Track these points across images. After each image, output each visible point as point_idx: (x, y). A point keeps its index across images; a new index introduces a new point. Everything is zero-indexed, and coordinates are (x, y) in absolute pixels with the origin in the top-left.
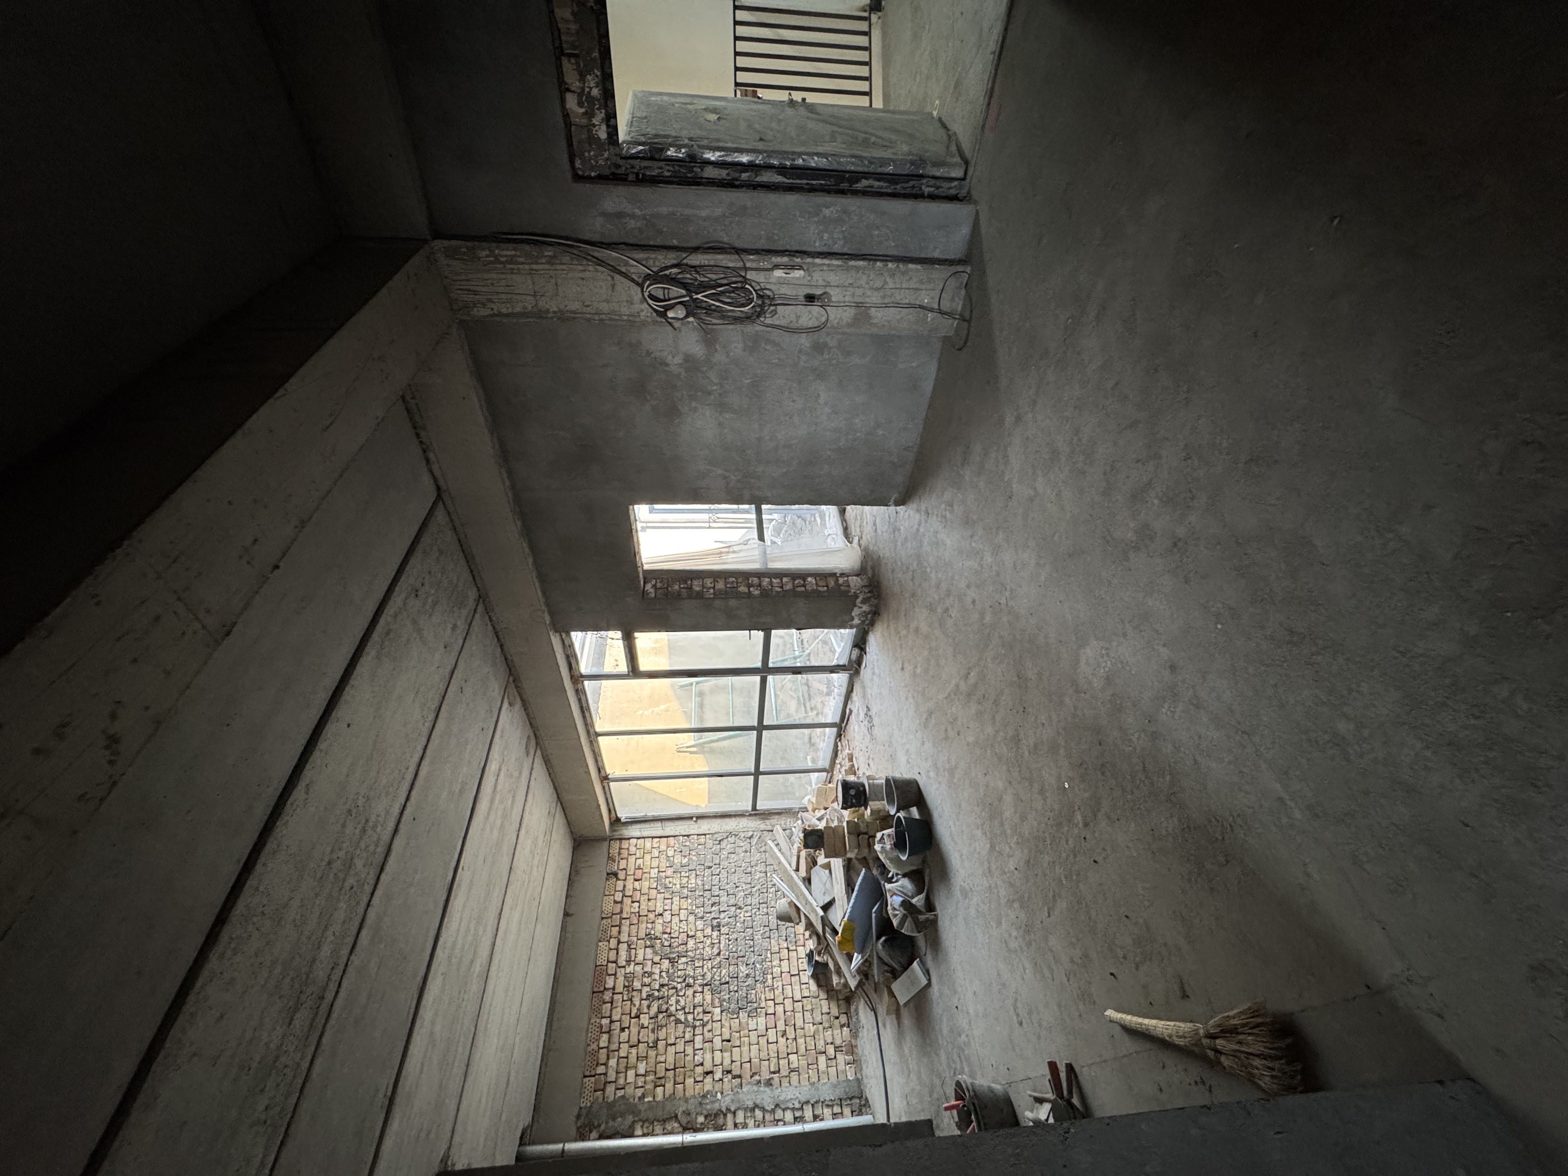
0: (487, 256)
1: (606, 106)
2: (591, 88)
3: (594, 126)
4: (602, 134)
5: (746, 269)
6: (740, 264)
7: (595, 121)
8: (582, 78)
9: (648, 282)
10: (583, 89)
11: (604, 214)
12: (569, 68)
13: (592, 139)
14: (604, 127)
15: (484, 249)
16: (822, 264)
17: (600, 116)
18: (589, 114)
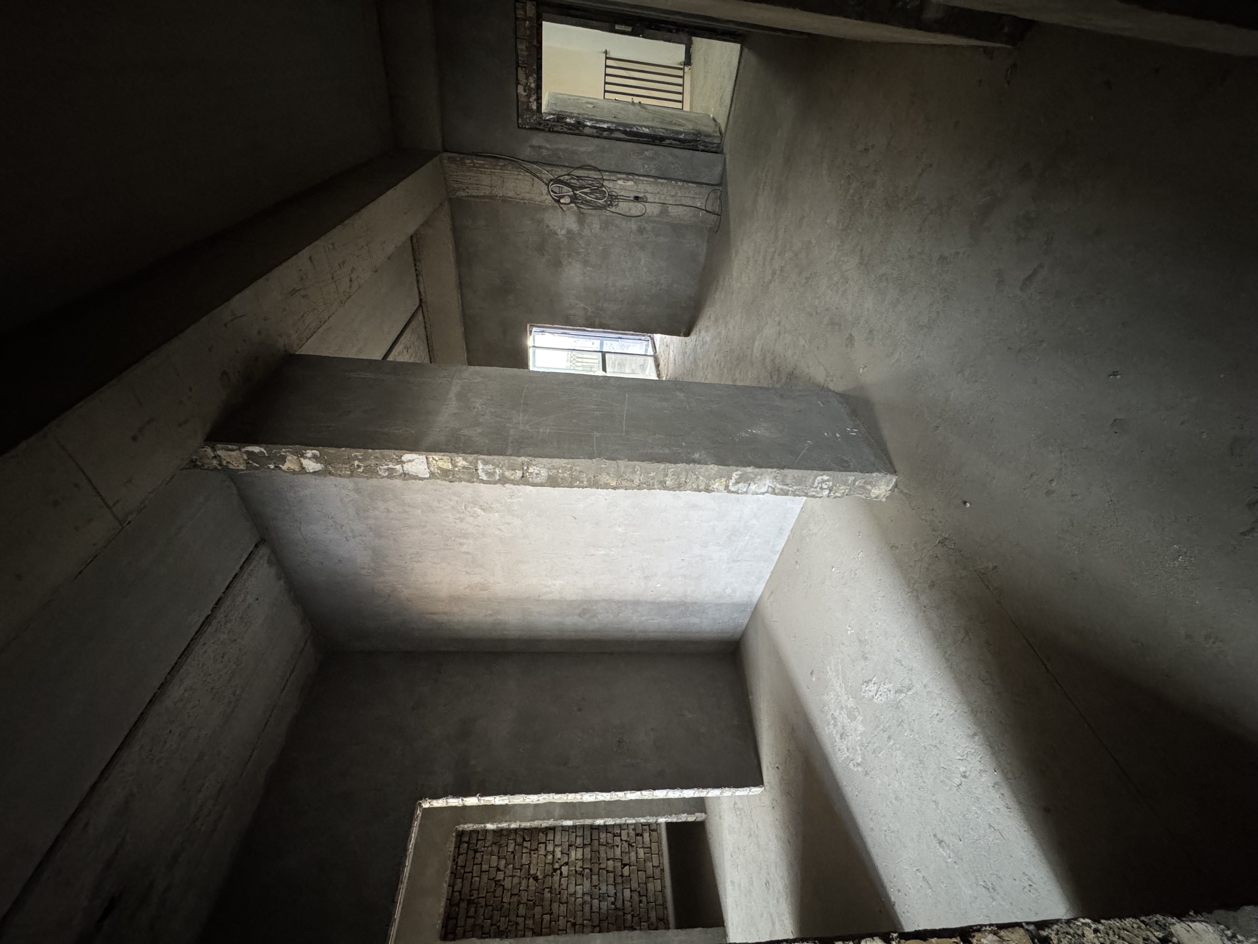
0: (470, 163)
1: (537, 93)
2: (531, 83)
3: (531, 102)
4: (534, 107)
5: (604, 180)
6: (600, 177)
7: (531, 100)
8: (527, 78)
9: (552, 183)
10: (527, 84)
11: (532, 146)
12: (521, 73)
13: (529, 109)
14: (535, 103)
15: (469, 159)
16: (644, 180)
17: (534, 97)
18: (529, 96)
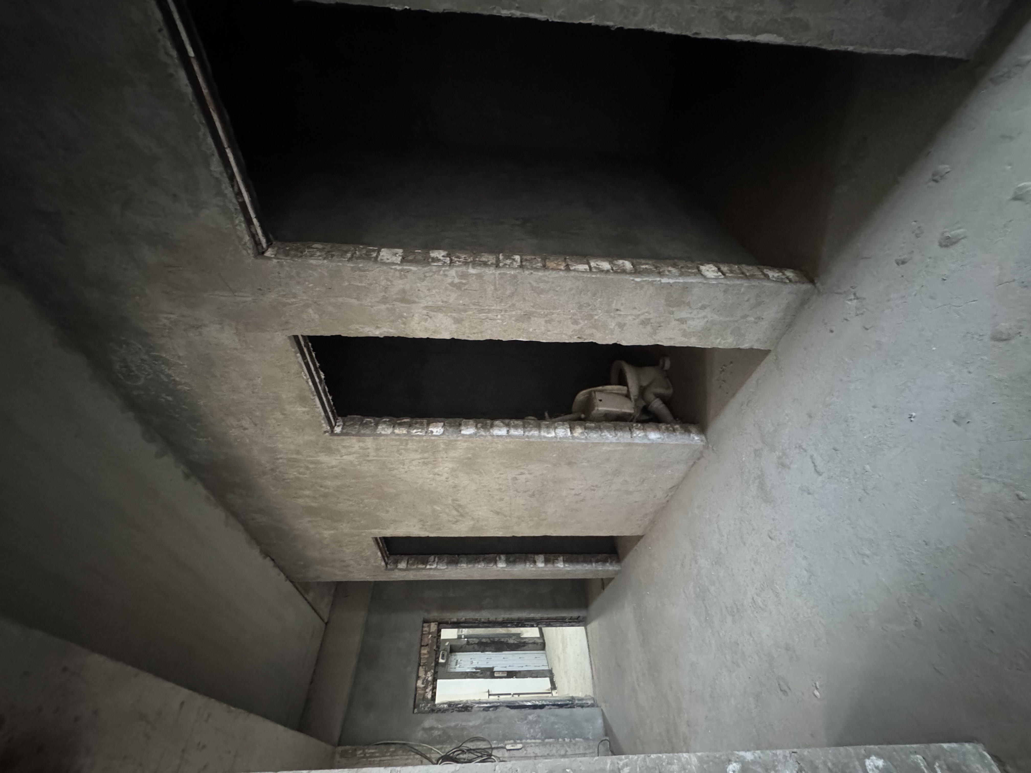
0: (361, 754)
1: (433, 684)
2: (428, 677)
3: (427, 692)
4: (429, 696)
5: (492, 749)
6: (489, 746)
7: (428, 690)
8: (426, 674)
9: (441, 761)
10: (425, 678)
11: (424, 729)
12: (421, 669)
13: (424, 698)
14: (431, 693)
15: (360, 750)
16: (531, 743)
17: (430, 688)
18: (425, 688)
